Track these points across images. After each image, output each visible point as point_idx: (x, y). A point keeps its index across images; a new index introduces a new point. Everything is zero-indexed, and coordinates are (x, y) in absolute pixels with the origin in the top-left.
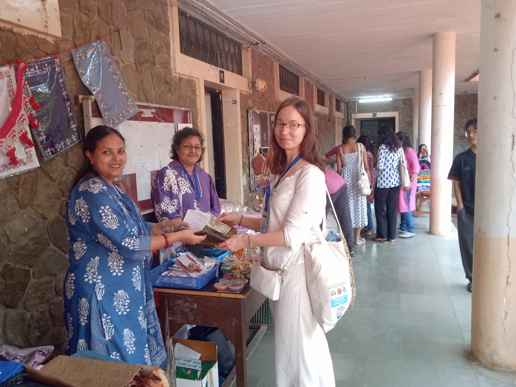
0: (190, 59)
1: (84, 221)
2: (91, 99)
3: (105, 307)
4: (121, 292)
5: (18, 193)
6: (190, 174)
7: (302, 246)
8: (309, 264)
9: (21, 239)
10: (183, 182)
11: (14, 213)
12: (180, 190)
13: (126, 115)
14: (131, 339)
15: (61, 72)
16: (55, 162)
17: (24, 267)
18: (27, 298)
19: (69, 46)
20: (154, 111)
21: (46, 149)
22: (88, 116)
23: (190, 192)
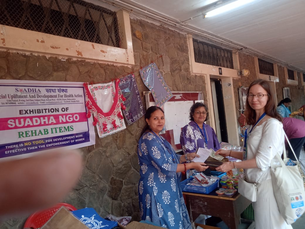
0: (201, 64)
1: (145, 154)
2: (149, 93)
3: (158, 199)
4: (165, 192)
5: (117, 142)
6: (201, 128)
7: (269, 169)
8: (275, 180)
9: (119, 165)
10: (197, 133)
11: (115, 151)
12: (196, 137)
13: (167, 99)
14: (172, 218)
15: (135, 81)
16: (133, 126)
17: (120, 179)
18: (122, 195)
19: (138, 68)
20: (181, 95)
21: (129, 119)
22: (148, 102)
23: (201, 138)
